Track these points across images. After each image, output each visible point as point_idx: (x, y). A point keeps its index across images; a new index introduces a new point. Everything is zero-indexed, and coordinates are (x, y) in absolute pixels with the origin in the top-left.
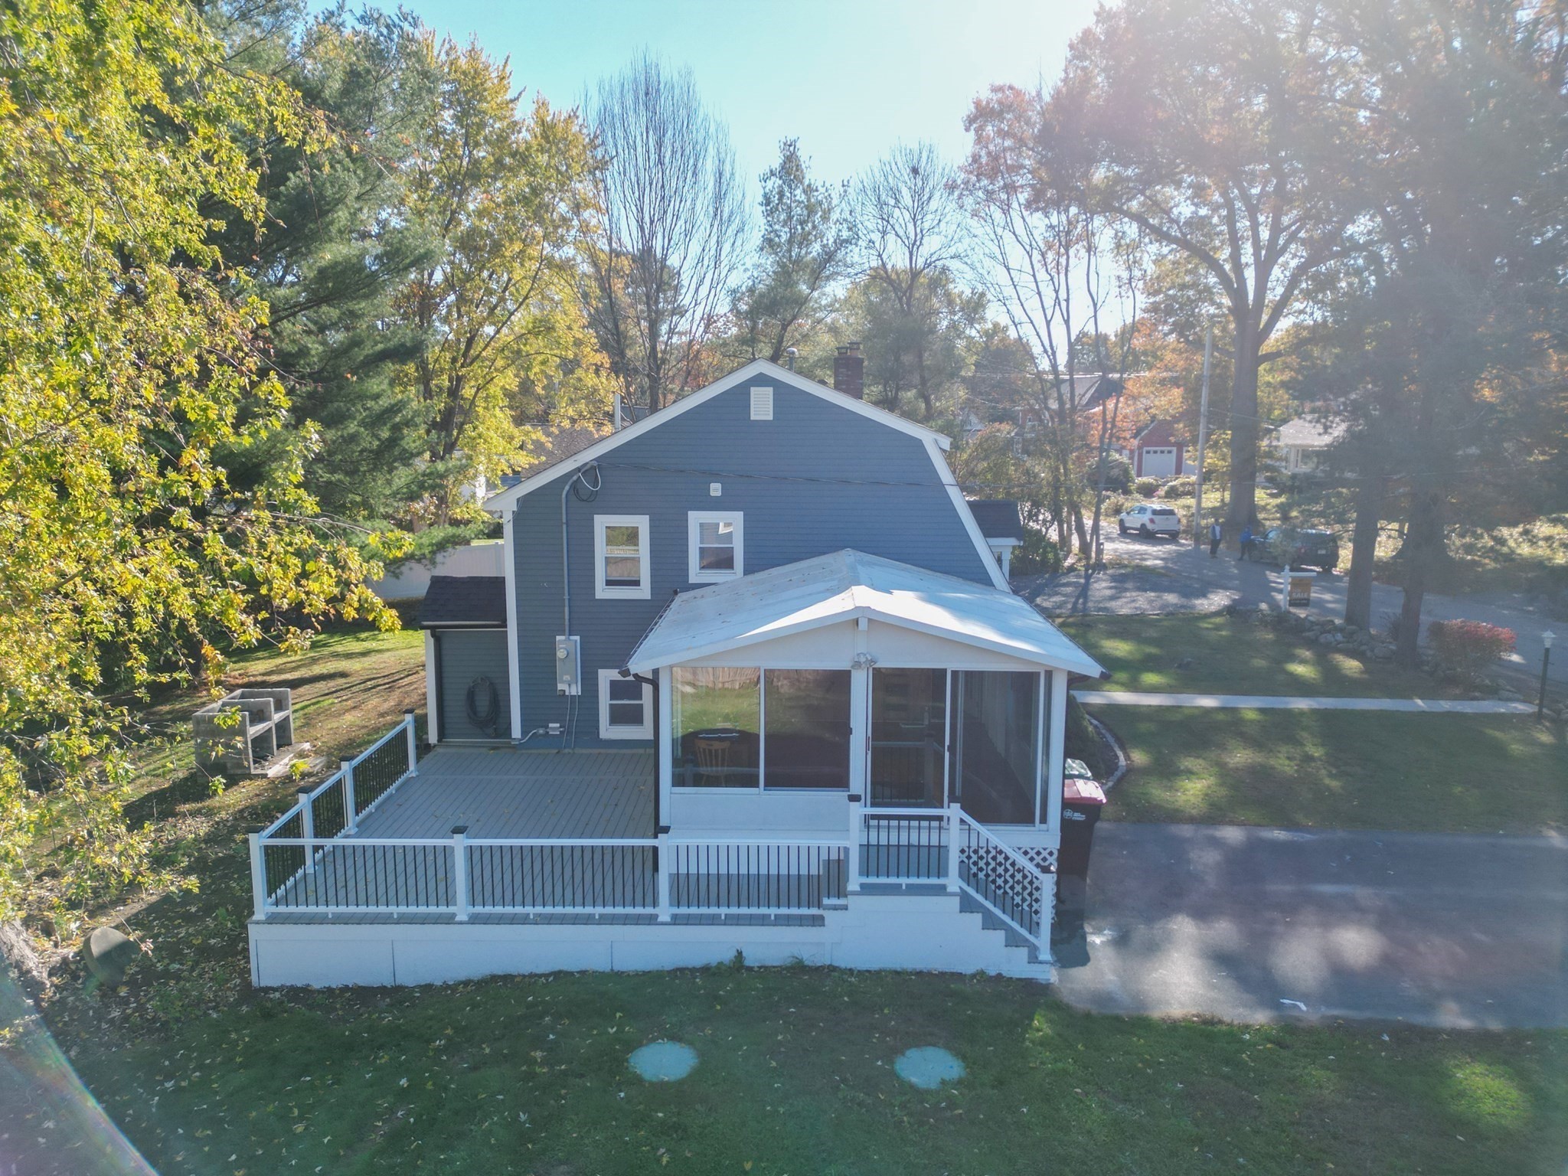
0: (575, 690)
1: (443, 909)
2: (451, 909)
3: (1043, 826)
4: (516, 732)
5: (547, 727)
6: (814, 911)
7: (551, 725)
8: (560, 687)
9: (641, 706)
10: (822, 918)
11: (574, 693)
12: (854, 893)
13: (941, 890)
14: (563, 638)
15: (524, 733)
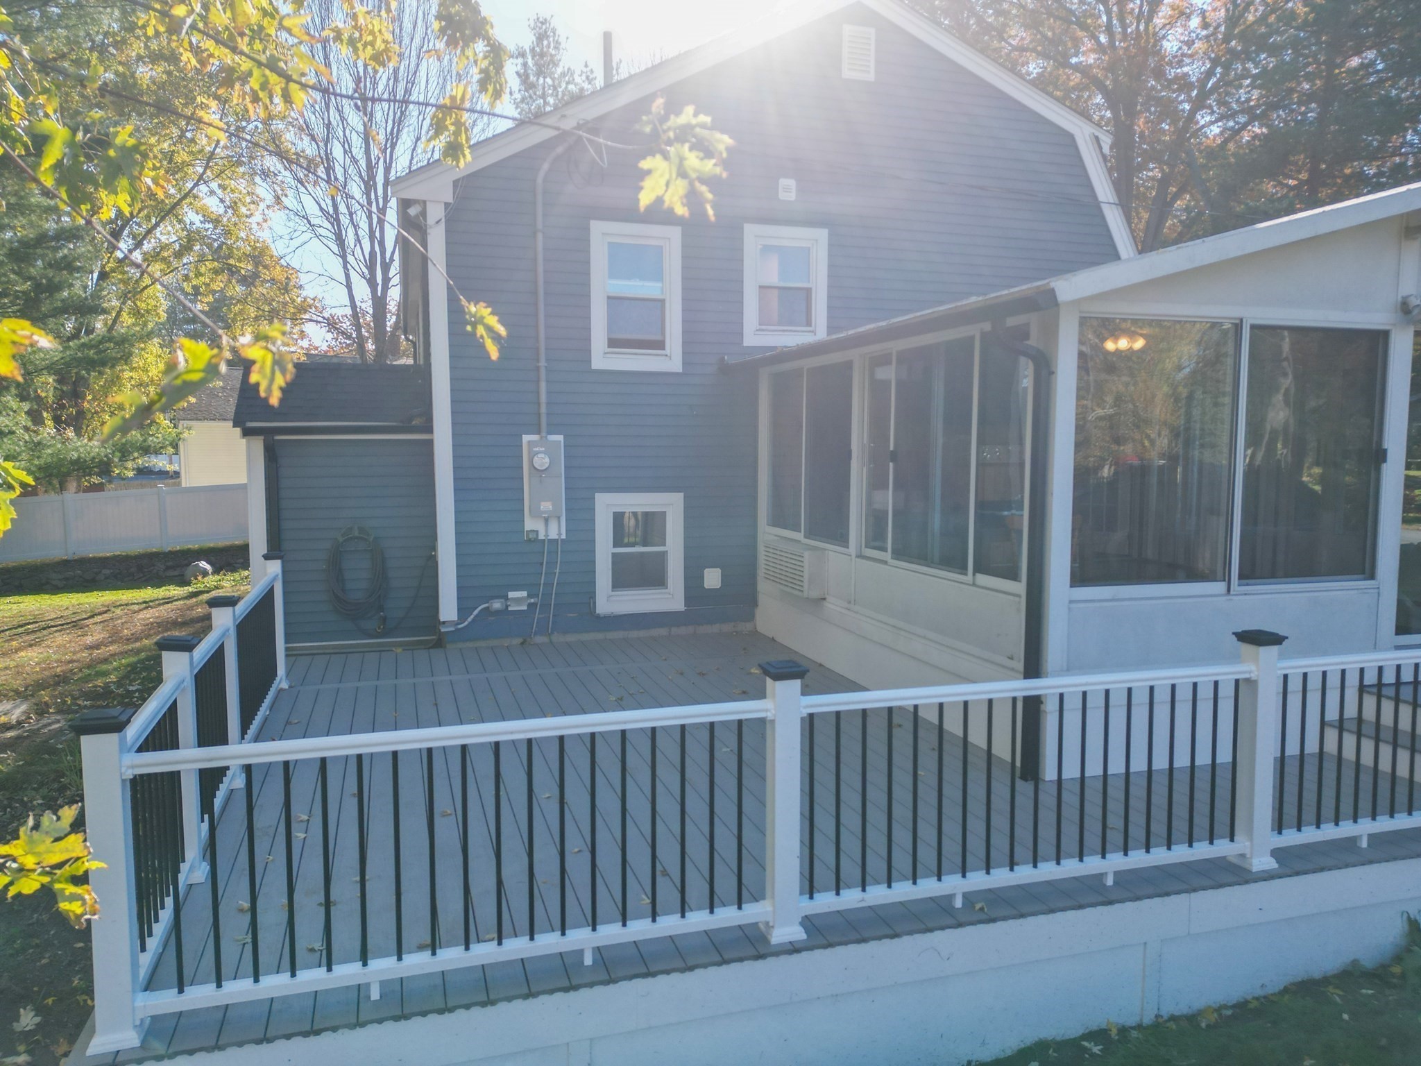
0: (556, 531)
1: (727, 916)
2: (753, 912)
4: (448, 610)
5: (506, 598)
7: (511, 595)
8: (530, 524)
9: (663, 555)
11: (553, 535)
14: (535, 438)
15: (463, 611)
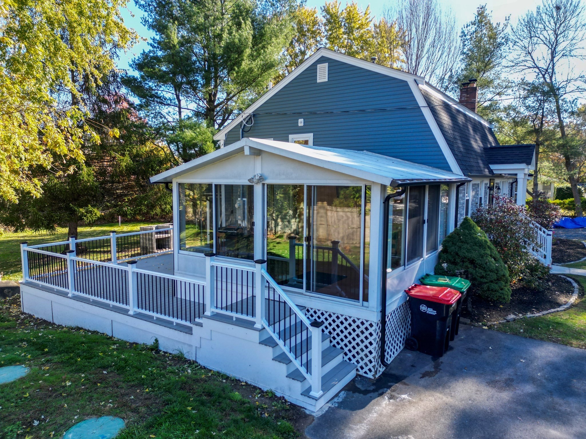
3: (365, 303)
6: (188, 324)
10: (190, 329)
12: (207, 317)
13: (250, 325)
